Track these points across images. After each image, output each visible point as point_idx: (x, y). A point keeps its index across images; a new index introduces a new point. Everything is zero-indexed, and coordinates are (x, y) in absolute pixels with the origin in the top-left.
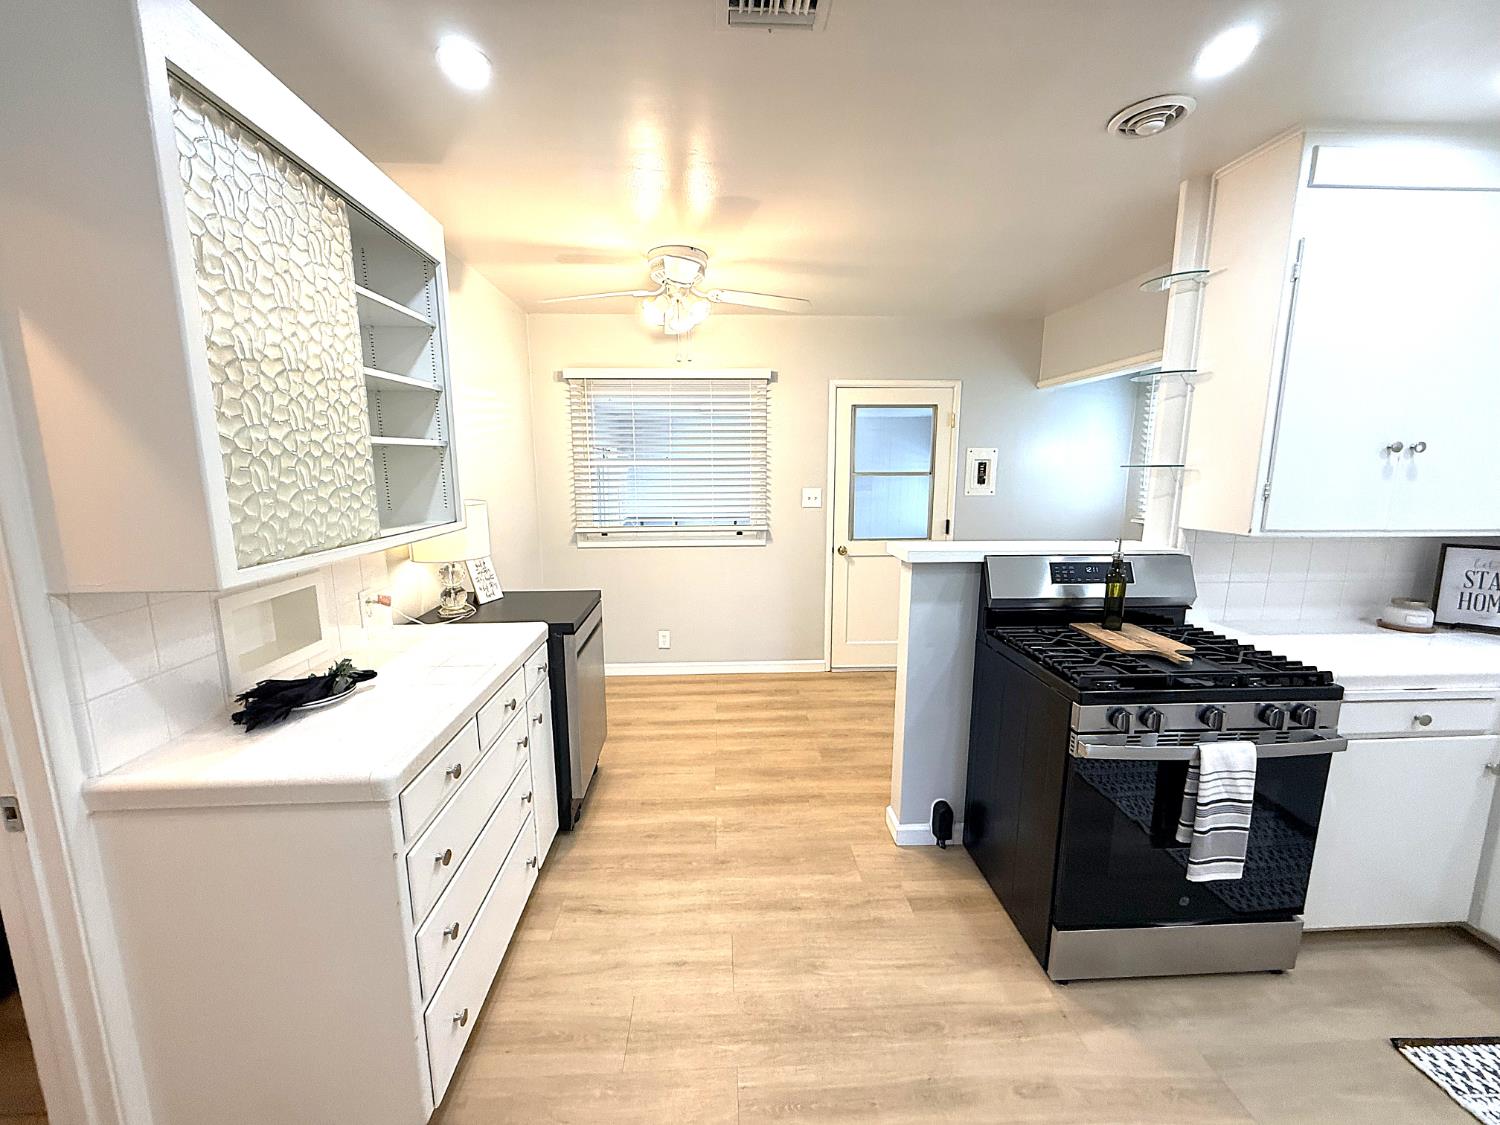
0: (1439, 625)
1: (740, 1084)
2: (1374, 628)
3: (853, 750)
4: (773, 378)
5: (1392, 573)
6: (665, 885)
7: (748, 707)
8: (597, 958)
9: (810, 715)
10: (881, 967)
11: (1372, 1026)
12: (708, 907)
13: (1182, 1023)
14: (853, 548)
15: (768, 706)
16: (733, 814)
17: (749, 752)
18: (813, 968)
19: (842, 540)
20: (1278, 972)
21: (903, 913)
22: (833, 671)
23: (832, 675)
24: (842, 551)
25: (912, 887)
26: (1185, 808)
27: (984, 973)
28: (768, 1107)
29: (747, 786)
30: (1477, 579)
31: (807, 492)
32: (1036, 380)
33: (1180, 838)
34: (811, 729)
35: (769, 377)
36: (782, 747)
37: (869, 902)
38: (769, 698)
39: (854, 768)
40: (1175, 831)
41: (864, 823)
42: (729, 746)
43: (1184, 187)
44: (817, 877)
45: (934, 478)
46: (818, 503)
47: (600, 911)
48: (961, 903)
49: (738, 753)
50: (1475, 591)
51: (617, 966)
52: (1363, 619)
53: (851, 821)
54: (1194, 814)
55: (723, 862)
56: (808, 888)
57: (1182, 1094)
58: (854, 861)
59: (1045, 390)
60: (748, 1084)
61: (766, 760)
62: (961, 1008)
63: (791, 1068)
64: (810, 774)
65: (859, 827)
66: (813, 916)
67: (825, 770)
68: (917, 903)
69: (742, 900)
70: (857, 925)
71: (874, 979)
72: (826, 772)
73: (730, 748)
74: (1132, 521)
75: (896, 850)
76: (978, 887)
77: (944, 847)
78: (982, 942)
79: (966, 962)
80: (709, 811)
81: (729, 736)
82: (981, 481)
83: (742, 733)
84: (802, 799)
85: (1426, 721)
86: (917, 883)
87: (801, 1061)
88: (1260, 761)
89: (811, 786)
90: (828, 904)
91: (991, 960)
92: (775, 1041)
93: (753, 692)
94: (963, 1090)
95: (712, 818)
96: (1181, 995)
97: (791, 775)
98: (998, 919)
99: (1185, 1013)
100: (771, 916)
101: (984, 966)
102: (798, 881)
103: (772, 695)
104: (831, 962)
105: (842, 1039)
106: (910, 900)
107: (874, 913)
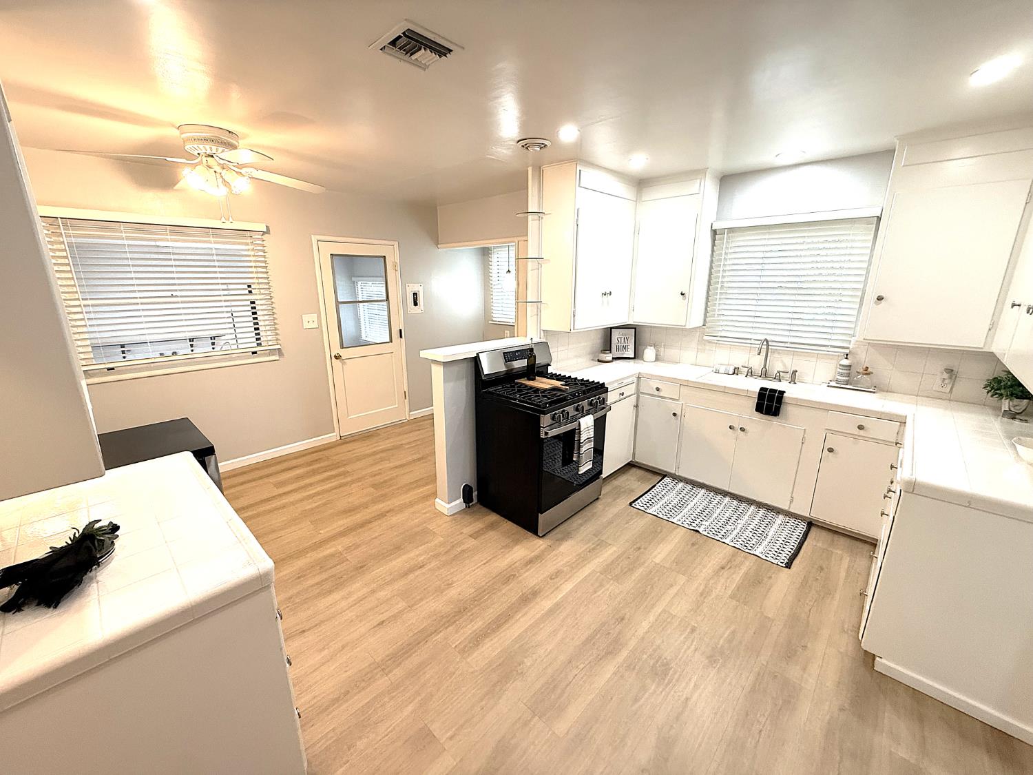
0: (614, 359)
1: (454, 646)
2: (597, 362)
3: (391, 479)
4: (268, 232)
5: (597, 341)
6: (336, 596)
7: (299, 478)
8: (326, 652)
9: (349, 468)
10: (477, 568)
11: (623, 503)
12: (373, 592)
13: (582, 528)
14: (345, 353)
15: (314, 472)
16: (346, 541)
17: (324, 504)
18: (449, 585)
19: (337, 350)
20: (597, 499)
21: (471, 543)
22: (342, 438)
23: (344, 441)
24: (338, 357)
25: (468, 530)
26: (576, 446)
27: (517, 547)
28: (471, 645)
29: (341, 523)
30: (620, 340)
31: (306, 318)
32: (437, 243)
33: (574, 459)
34: (355, 477)
35: (265, 230)
36: (345, 494)
37: (453, 546)
38: (308, 469)
39: (398, 489)
40: (572, 456)
41: (425, 513)
42: (308, 506)
43: (530, 169)
44: (420, 548)
45: (389, 302)
46: (315, 325)
47: (304, 631)
48: (492, 526)
49: (317, 507)
50: (620, 344)
51: (343, 647)
52: (593, 360)
53: (418, 515)
54: (579, 447)
55: (361, 567)
56: (420, 555)
57: (593, 549)
58: (434, 532)
59: (442, 250)
60: (457, 643)
61: (342, 504)
62: (517, 564)
63: (470, 626)
64: (375, 501)
65: (424, 516)
66: (432, 565)
67: (382, 495)
68: (474, 536)
69: (388, 578)
70: (456, 557)
71: (478, 574)
72: (383, 498)
73: (310, 507)
74: (490, 322)
75: (448, 519)
76: (494, 517)
77: (469, 507)
78: (509, 537)
79: (508, 547)
80: (328, 546)
81: (302, 500)
82: (416, 304)
83: (310, 495)
84: (382, 515)
85: (623, 394)
86: (468, 528)
87: (471, 621)
88: (595, 421)
89: (381, 507)
90: (436, 556)
91: (517, 542)
92: (455, 622)
93: (295, 467)
94: (536, 589)
95: (334, 549)
96: (577, 521)
97: (365, 506)
98: (509, 525)
99: (581, 525)
100: (411, 576)
101: (516, 544)
102: (412, 555)
103: (310, 465)
104: (455, 579)
105: (481, 603)
106: (470, 536)
107: (459, 550)
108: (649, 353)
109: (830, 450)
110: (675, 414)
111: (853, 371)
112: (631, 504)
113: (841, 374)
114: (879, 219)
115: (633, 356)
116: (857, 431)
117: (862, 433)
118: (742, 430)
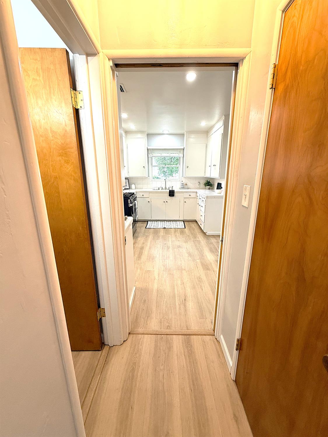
108: (133, 186)
109: (185, 202)
110: (149, 202)
111: (184, 185)
112: (146, 228)
113: (182, 186)
114: (184, 149)
115: (129, 188)
116: (189, 196)
117: (190, 197)
118: (167, 202)
